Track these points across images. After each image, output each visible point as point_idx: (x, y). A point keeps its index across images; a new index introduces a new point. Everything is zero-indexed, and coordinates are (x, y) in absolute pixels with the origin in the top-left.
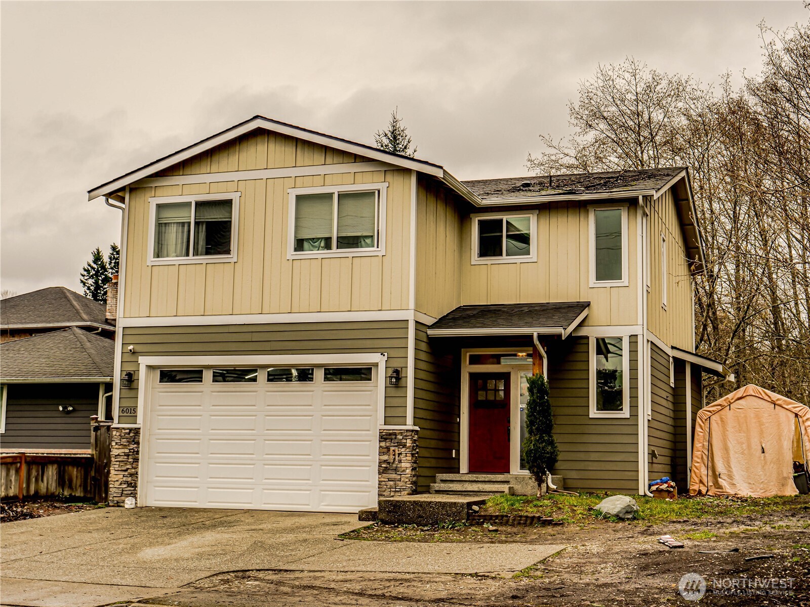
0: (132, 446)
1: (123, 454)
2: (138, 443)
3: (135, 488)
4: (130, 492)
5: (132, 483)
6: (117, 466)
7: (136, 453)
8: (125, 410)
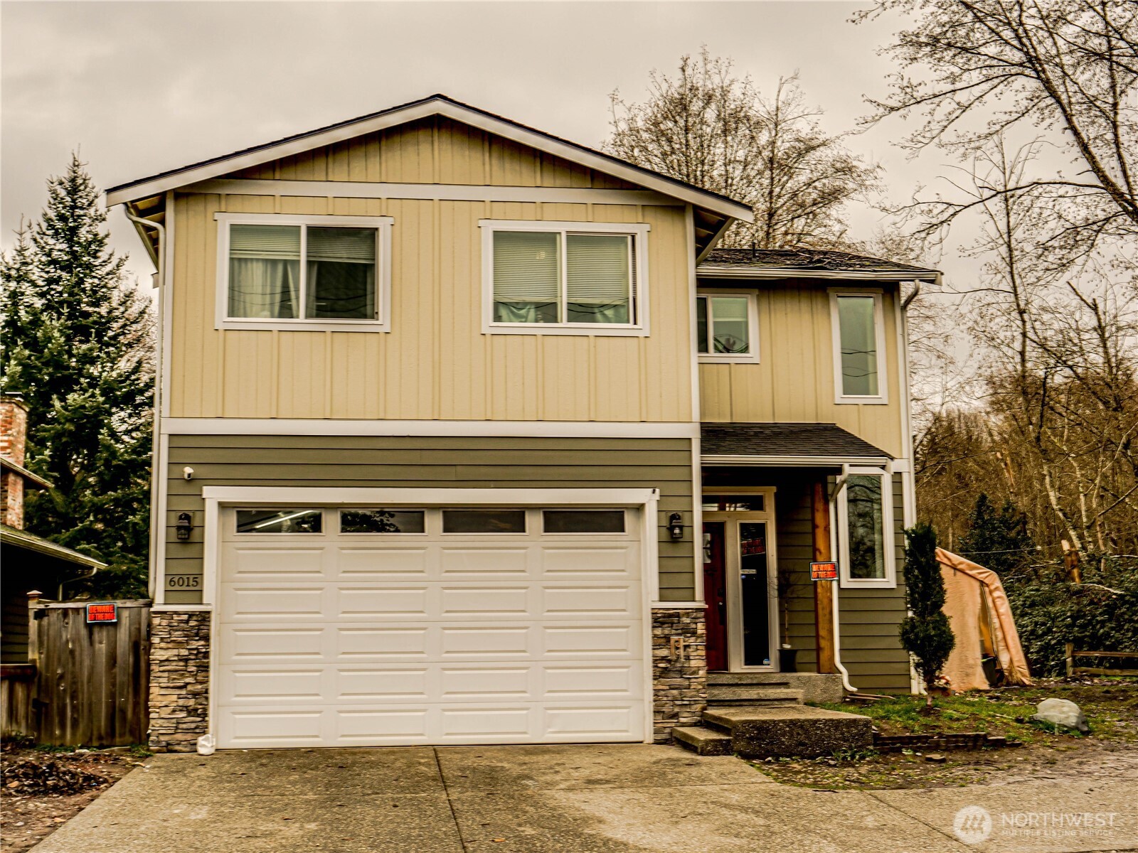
0: (194, 644)
1: (176, 658)
2: (206, 638)
3: (204, 718)
4: (193, 726)
5: (197, 710)
6: (165, 680)
7: (201, 655)
8: (176, 580)
